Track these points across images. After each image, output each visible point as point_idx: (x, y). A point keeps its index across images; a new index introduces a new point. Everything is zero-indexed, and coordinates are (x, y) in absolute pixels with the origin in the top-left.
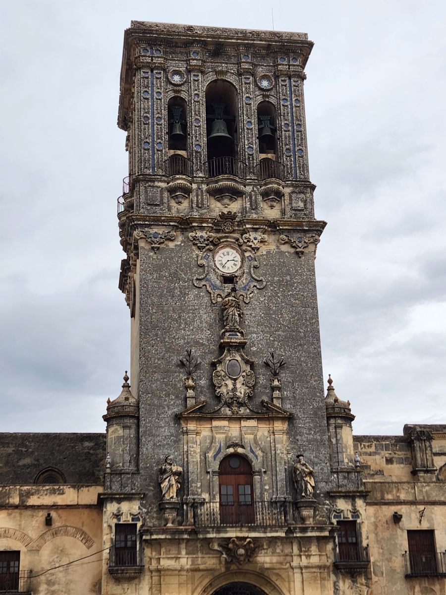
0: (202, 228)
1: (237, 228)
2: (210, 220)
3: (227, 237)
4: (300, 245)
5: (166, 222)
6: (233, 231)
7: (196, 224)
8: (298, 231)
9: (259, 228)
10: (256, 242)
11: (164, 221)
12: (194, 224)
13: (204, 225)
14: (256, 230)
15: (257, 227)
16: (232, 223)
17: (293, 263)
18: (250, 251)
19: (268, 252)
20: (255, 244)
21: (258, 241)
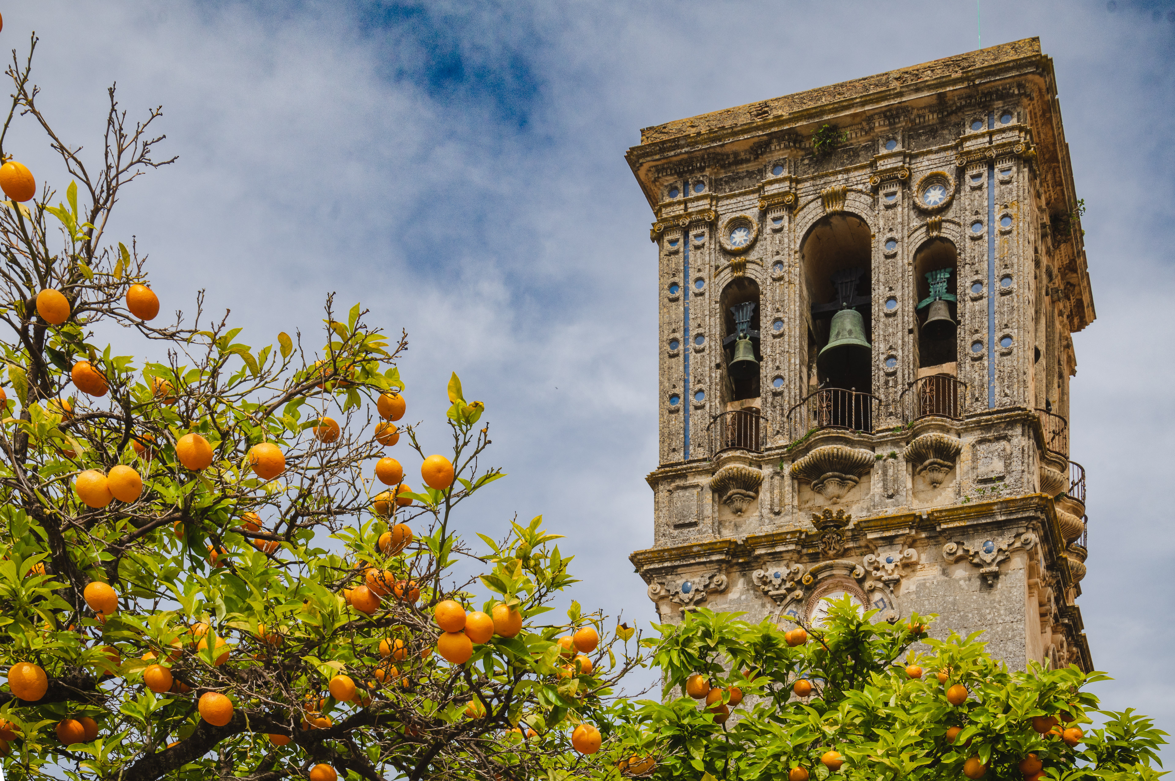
0: (777, 557)
1: (851, 545)
2: (789, 536)
3: (831, 567)
4: (988, 558)
5: (703, 555)
6: (845, 553)
7: (762, 551)
8: (985, 528)
9: (896, 536)
10: (890, 567)
11: (698, 555)
12: (758, 552)
13: (779, 549)
14: (890, 541)
15: (892, 533)
16: (838, 535)
17: (975, 602)
18: (882, 590)
19: (922, 586)
20: (890, 572)
21: (896, 566)
